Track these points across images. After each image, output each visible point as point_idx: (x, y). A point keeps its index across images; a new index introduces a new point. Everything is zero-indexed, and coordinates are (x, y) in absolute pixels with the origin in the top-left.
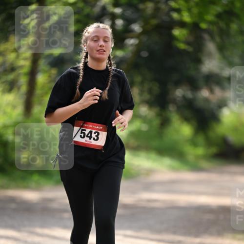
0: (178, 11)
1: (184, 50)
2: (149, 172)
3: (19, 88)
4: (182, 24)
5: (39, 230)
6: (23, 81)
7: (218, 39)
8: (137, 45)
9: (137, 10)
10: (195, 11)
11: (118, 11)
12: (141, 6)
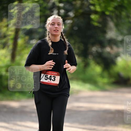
0: (94, 5)
1: (97, 26)
2: (78, 92)
3: (8, 47)
4: (96, 12)
5: (19, 123)
6: (11, 43)
7: (115, 20)
8: (72, 24)
9: (72, 4)
10: (103, 5)
11: (61, 5)
12: (74, 3)
